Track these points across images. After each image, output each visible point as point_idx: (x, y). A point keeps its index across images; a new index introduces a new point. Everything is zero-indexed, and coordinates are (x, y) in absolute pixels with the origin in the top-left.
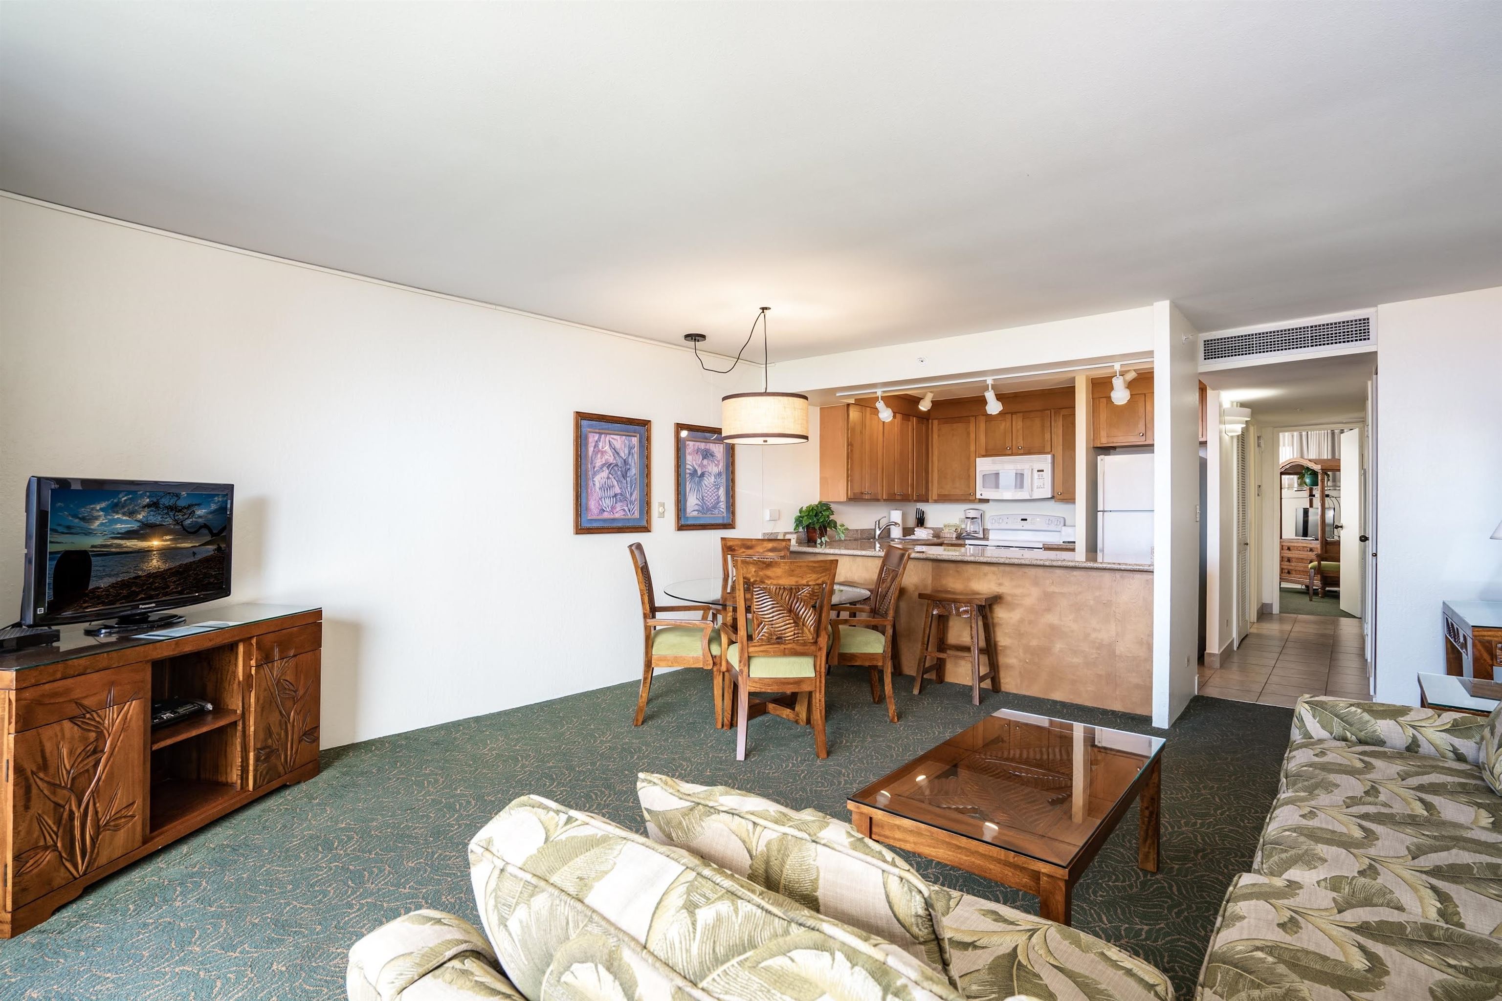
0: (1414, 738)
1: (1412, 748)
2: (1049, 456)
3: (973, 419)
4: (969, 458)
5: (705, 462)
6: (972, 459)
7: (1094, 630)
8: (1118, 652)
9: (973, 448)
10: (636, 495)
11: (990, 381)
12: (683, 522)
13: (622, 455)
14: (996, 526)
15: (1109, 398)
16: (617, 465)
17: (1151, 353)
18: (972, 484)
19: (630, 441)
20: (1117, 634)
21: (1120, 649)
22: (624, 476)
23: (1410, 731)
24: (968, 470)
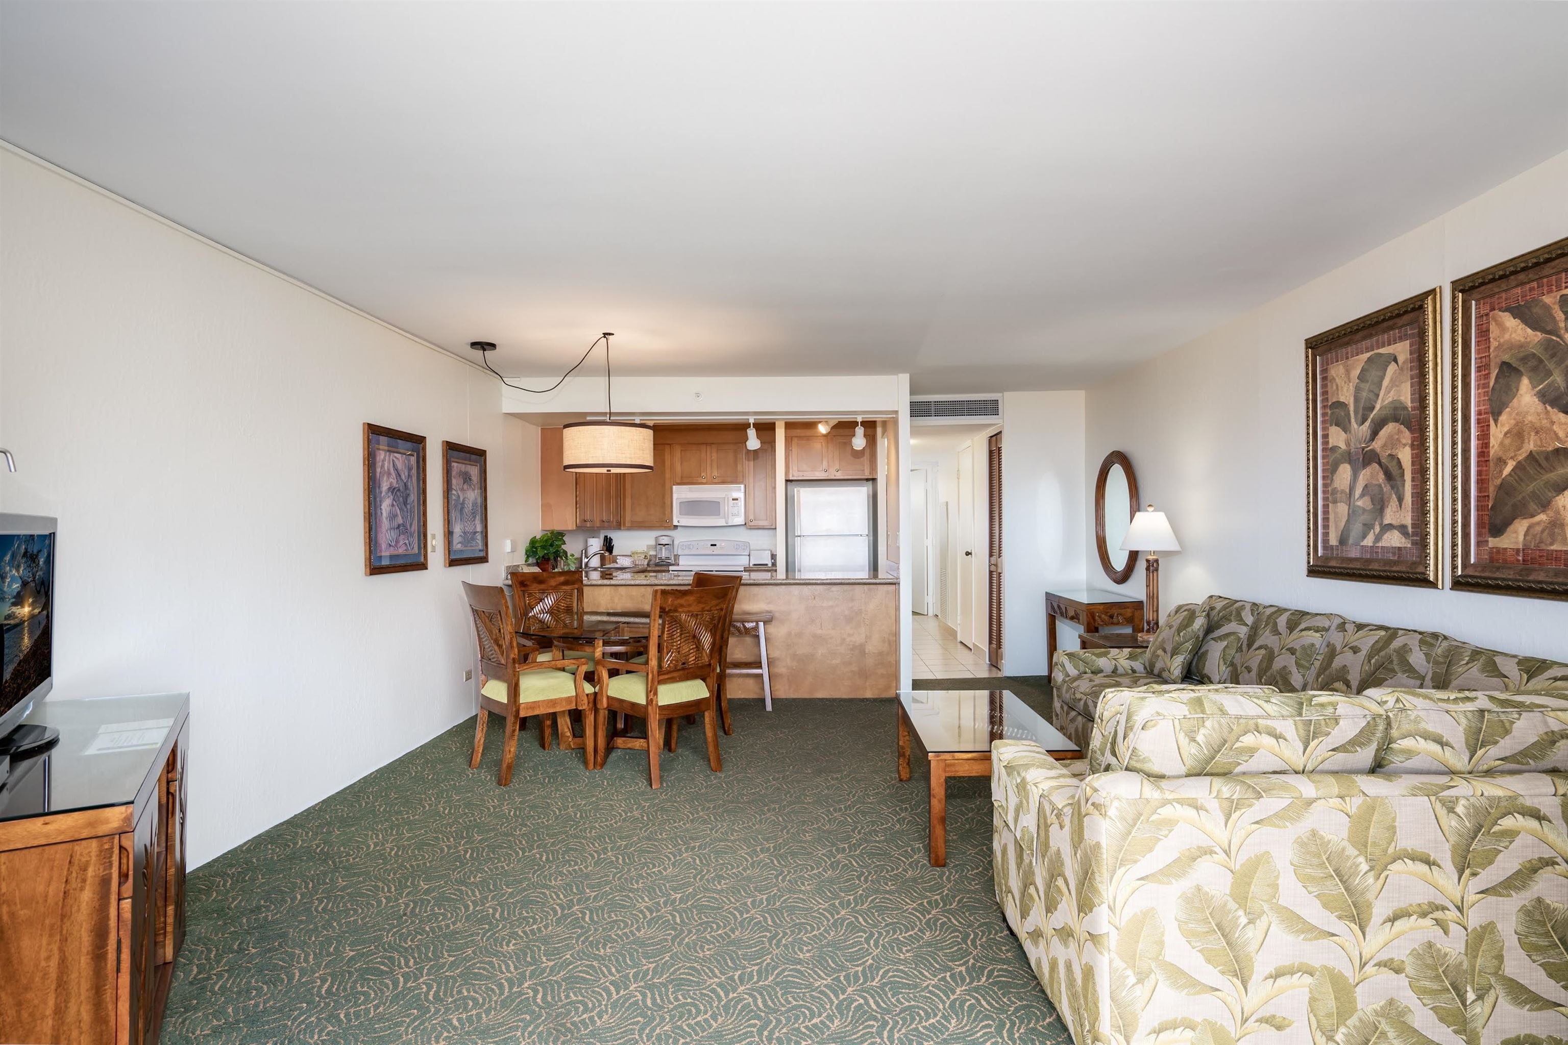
0: (1116, 665)
1: (1115, 671)
2: (742, 486)
3: (667, 447)
4: (664, 485)
5: (465, 487)
6: (667, 486)
7: (849, 635)
8: (867, 651)
9: (668, 475)
10: (415, 527)
11: (752, 421)
12: (453, 557)
13: (403, 477)
14: (686, 552)
15: (851, 442)
16: (399, 490)
17: (896, 412)
18: (667, 512)
19: (409, 461)
20: (866, 637)
21: (869, 648)
22: (405, 503)
23: (1114, 662)
24: (663, 497)
